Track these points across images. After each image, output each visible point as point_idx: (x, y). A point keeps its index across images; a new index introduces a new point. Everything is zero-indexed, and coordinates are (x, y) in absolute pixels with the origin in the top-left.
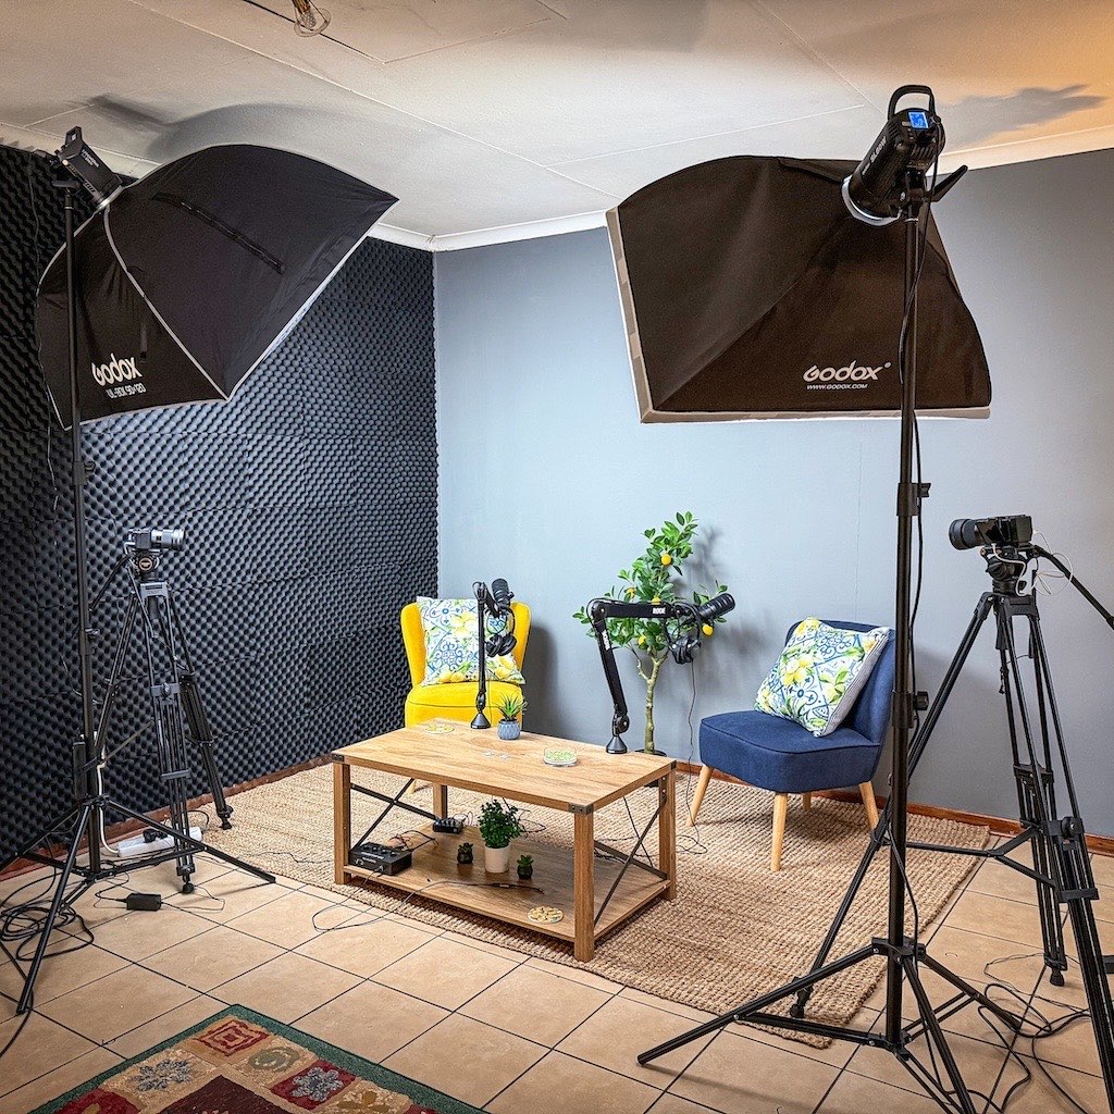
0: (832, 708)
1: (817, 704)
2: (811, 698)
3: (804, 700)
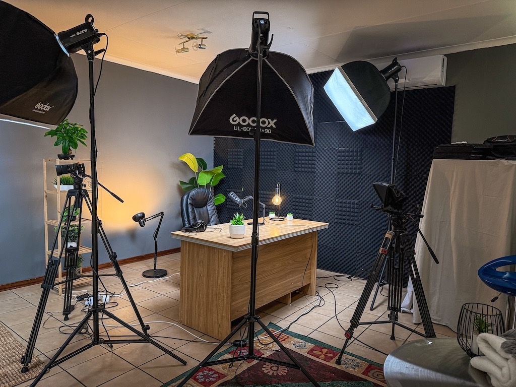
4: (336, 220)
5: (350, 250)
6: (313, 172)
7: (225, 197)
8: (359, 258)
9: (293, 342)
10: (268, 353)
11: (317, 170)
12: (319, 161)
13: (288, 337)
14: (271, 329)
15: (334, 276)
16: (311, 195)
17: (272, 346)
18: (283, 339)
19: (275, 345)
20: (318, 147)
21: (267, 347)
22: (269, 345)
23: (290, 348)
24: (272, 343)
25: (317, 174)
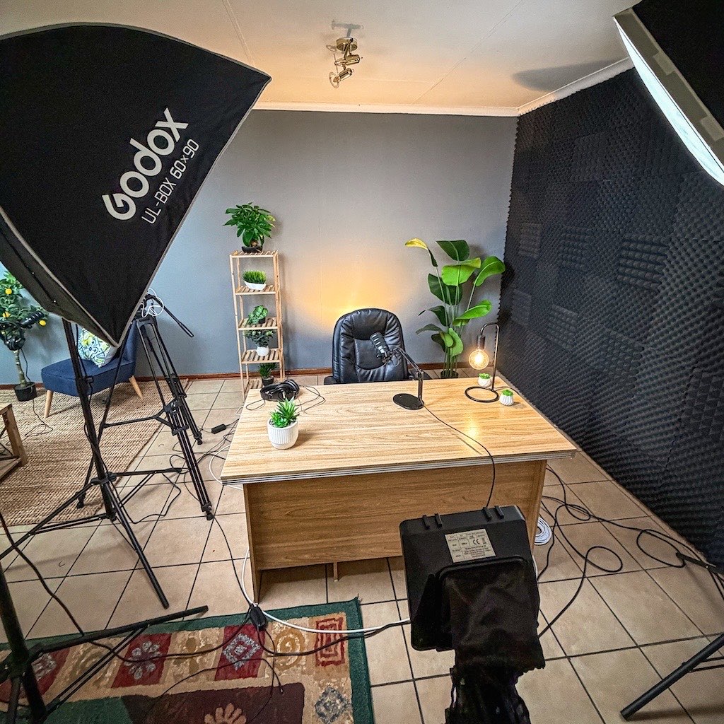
0: (106, 353)
1: (98, 353)
2: (95, 350)
3: (92, 352)
9: (332, 684)
10: (263, 679)
11: (664, 288)
12: (673, 266)
13: (342, 661)
14: (343, 615)
15: (643, 531)
16: (641, 340)
17: (291, 666)
18: (330, 659)
19: (297, 667)
20: (675, 234)
21: (280, 661)
22: (289, 658)
23: (305, 698)
24: (300, 657)
25: (661, 297)
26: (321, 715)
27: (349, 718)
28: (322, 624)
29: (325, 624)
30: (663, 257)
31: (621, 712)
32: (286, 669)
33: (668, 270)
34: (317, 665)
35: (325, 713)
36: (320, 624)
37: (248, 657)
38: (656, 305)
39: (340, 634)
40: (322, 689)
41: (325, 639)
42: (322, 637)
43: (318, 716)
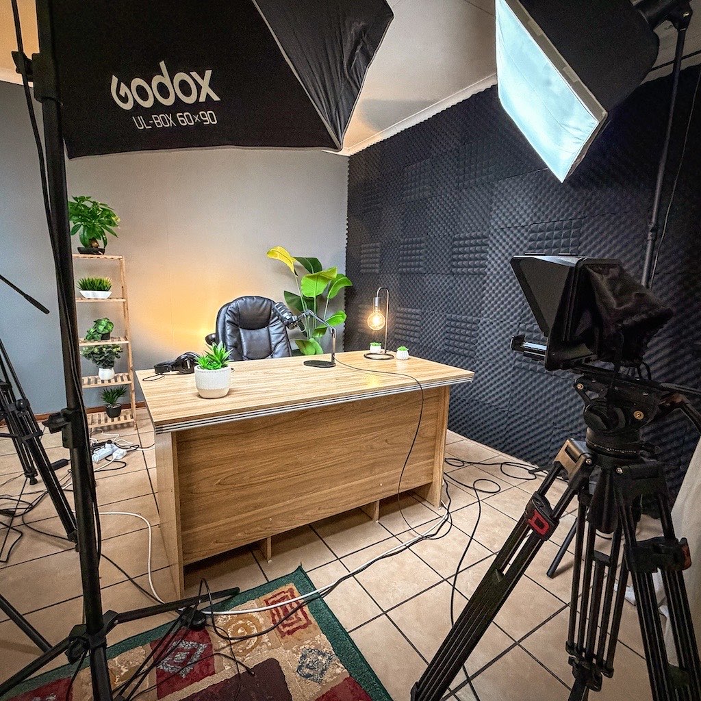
4: (517, 363)
5: (538, 421)
6: (480, 273)
7: (345, 316)
8: (557, 438)
9: (307, 645)
10: (225, 671)
11: (489, 269)
12: (494, 252)
13: (309, 622)
14: (292, 585)
15: (502, 464)
16: (477, 315)
17: (253, 648)
18: (295, 626)
19: (261, 646)
20: (493, 227)
21: (239, 648)
22: (248, 641)
23: (283, 669)
24: (259, 637)
25: (488, 278)
26: (308, 676)
27: (338, 667)
28: (272, 600)
29: (275, 599)
30: (485, 247)
31: (547, 574)
32: (249, 652)
33: (490, 256)
34: (283, 635)
35: (312, 673)
36: (270, 602)
37: (195, 660)
38: (485, 285)
39: (296, 601)
40: (297, 654)
41: (281, 612)
42: (278, 611)
43: (304, 679)
